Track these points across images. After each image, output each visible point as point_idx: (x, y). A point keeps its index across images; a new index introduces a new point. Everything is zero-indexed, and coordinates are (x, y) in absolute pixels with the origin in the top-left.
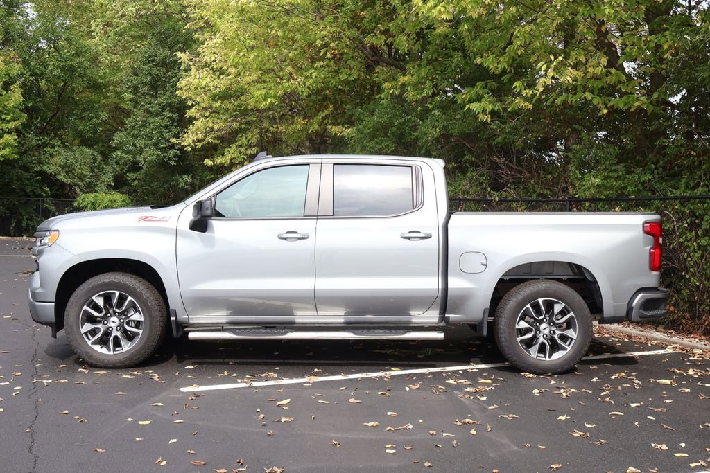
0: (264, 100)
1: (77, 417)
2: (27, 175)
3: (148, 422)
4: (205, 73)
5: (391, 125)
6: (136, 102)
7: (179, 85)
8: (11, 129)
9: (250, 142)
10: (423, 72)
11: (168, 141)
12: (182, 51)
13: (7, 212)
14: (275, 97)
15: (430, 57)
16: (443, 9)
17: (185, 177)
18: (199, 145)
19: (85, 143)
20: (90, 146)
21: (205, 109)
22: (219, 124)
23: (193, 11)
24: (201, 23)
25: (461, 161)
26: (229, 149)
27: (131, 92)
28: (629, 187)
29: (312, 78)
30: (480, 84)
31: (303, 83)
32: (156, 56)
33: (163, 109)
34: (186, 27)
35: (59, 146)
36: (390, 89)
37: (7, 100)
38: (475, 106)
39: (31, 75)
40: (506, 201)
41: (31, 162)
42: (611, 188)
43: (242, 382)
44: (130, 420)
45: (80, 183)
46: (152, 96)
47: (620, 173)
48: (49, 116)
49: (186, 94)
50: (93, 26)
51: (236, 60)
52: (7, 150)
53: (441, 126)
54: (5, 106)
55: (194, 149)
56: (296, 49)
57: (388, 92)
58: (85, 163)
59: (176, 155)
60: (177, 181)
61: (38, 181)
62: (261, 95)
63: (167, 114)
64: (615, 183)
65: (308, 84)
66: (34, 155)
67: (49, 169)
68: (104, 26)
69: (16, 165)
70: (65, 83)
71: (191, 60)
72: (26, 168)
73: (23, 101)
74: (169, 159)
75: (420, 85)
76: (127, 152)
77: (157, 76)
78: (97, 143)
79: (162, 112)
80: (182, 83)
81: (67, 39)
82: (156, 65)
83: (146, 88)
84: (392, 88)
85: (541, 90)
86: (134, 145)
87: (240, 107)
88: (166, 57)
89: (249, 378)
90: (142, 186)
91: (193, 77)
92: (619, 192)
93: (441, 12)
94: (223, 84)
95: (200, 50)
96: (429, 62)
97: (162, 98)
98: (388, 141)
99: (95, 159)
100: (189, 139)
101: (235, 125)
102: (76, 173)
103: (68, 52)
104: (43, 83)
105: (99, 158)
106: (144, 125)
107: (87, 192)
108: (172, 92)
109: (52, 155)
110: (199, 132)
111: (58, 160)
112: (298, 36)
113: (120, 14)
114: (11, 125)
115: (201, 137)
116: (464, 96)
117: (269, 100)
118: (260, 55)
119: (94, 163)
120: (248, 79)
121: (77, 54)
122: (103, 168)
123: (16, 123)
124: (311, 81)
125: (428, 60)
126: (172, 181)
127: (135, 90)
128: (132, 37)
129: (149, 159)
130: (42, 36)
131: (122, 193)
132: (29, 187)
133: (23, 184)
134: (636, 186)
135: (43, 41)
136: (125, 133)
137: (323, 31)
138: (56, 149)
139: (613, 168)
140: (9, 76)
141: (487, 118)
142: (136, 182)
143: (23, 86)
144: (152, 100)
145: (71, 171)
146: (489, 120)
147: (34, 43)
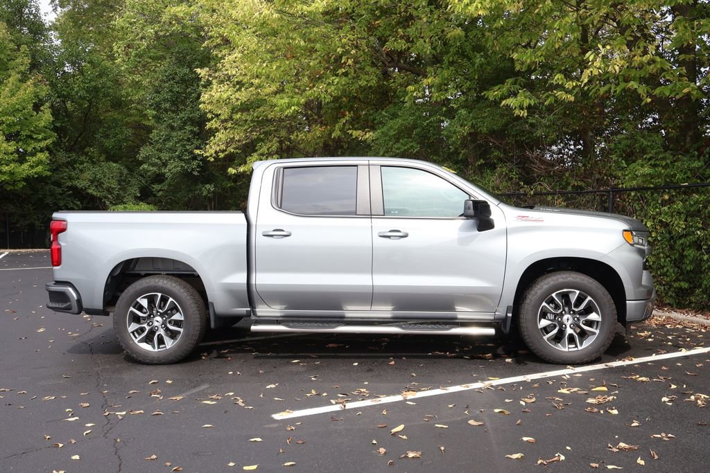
0: (288, 108)
1: (168, 464)
2: (59, 190)
3: (254, 467)
4: (226, 86)
5: (415, 126)
6: (159, 118)
7: (202, 99)
8: (43, 148)
9: (270, 150)
10: (446, 73)
11: (191, 153)
12: (202, 67)
13: (43, 225)
14: (298, 104)
15: (451, 59)
16: (479, 6)
17: (208, 186)
18: (222, 155)
19: (111, 158)
20: (115, 162)
21: (225, 121)
22: (239, 135)
23: (211, 29)
24: (219, 41)
25: (490, 158)
26: (250, 158)
27: (154, 109)
28: (678, 175)
29: (333, 85)
30: (510, 81)
31: (325, 90)
32: (176, 74)
33: (185, 123)
34: (203, 45)
35: (87, 162)
36: (413, 92)
37: (38, 121)
38: (511, 102)
39: (58, 97)
40: (541, 194)
41: (63, 178)
42: (659, 175)
43: (337, 403)
44: (231, 464)
45: (109, 196)
46: (173, 112)
47: (668, 161)
48: (77, 135)
49: (209, 107)
50: (115, 48)
51: (260, 70)
52: (40, 167)
53: (470, 124)
54: (36, 126)
55: (217, 159)
56: (316, 59)
57: (412, 95)
58: (112, 177)
59: (199, 166)
60: (200, 189)
61: (69, 196)
62: (285, 103)
63: (188, 128)
64: (663, 171)
65: (329, 91)
66: (65, 172)
67: (81, 184)
68: (125, 47)
69: (48, 181)
70: (91, 103)
71: (210, 75)
72: (58, 184)
73: (53, 121)
74: (193, 170)
75: (443, 86)
76: (153, 165)
77: (178, 92)
78: (121, 158)
79: (183, 126)
80: (205, 97)
81: (91, 62)
82: (176, 82)
83: (168, 105)
84: (415, 90)
85: (586, 81)
86: (159, 158)
87: (259, 118)
88: (185, 74)
89: (342, 398)
90: (166, 197)
91: (214, 90)
92: (668, 180)
93: (478, 9)
94: (243, 96)
95: (219, 65)
96: (452, 63)
97: (183, 113)
98: (412, 142)
99: (121, 174)
100: (211, 150)
101: (255, 135)
102: (105, 186)
103: (92, 73)
104: (69, 104)
105: (125, 171)
106: (168, 139)
107: (116, 204)
108: (192, 107)
109: (81, 171)
110: (220, 143)
111: (88, 175)
112: (318, 46)
113: (140, 35)
114: (43, 144)
115: (223, 147)
116: (496, 93)
117: (293, 108)
118: (282, 65)
119: (121, 176)
120: (268, 90)
121: (100, 76)
122: (129, 181)
123: (47, 141)
124: (333, 88)
125: (449, 62)
126: (196, 190)
127: (157, 106)
128: (150, 58)
129: (174, 170)
130: (67, 60)
131: (148, 203)
132: (61, 202)
133: (56, 199)
134: (685, 173)
135: (67, 65)
136: (151, 148)
137: (342, 39)
138: (85, 165)
139: (661, 156)
140: (38, 98)
141: (524, 113)
142: (161, 193)
143: (52, 107)
144: (174, 115)
145: (100, 185)
146: (526, 114)
147: (60, 67)
